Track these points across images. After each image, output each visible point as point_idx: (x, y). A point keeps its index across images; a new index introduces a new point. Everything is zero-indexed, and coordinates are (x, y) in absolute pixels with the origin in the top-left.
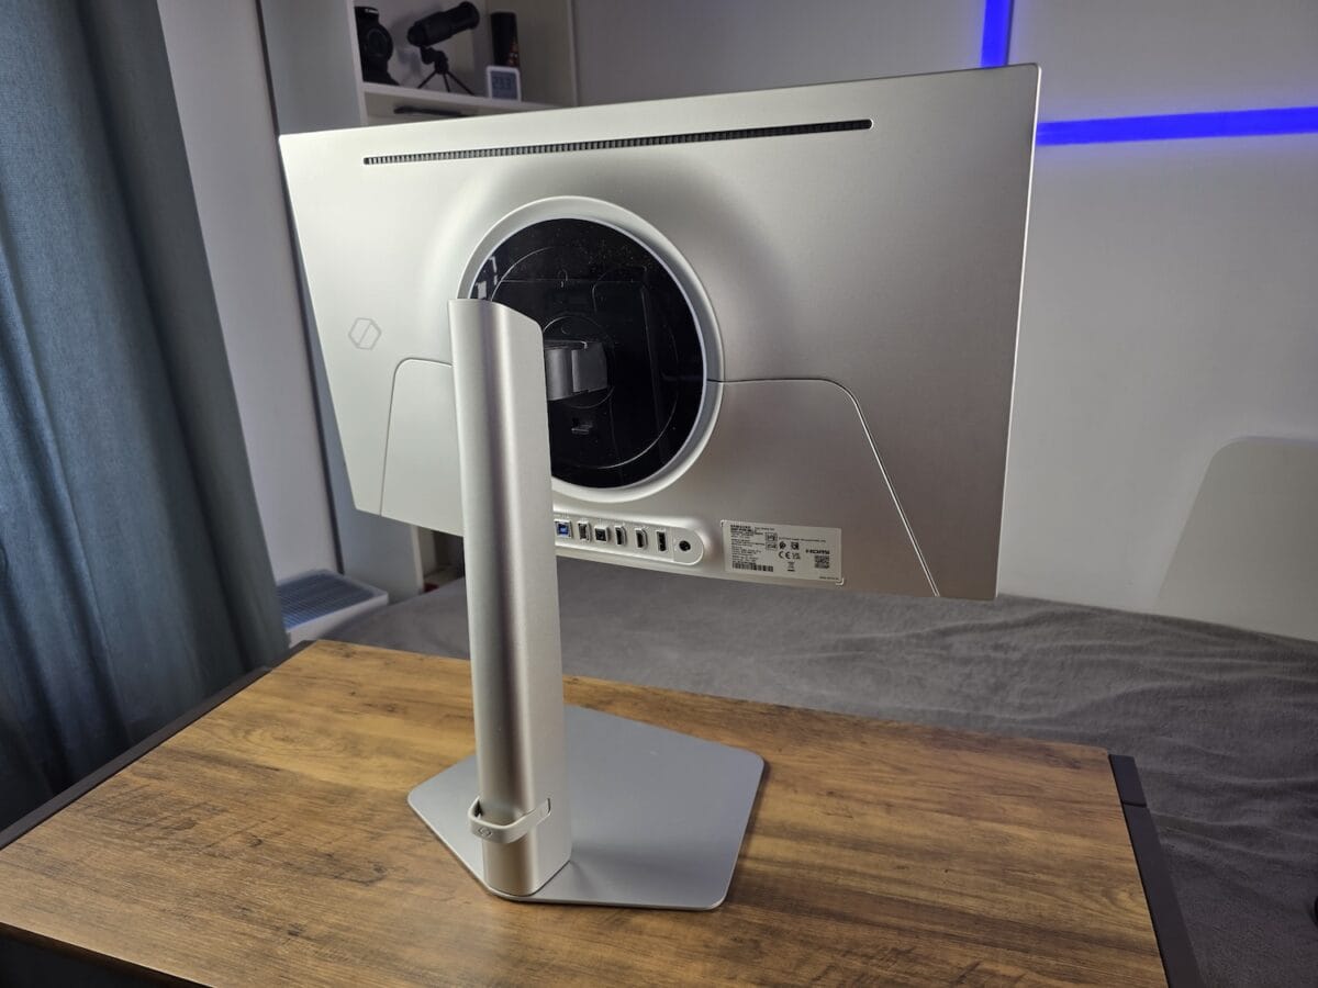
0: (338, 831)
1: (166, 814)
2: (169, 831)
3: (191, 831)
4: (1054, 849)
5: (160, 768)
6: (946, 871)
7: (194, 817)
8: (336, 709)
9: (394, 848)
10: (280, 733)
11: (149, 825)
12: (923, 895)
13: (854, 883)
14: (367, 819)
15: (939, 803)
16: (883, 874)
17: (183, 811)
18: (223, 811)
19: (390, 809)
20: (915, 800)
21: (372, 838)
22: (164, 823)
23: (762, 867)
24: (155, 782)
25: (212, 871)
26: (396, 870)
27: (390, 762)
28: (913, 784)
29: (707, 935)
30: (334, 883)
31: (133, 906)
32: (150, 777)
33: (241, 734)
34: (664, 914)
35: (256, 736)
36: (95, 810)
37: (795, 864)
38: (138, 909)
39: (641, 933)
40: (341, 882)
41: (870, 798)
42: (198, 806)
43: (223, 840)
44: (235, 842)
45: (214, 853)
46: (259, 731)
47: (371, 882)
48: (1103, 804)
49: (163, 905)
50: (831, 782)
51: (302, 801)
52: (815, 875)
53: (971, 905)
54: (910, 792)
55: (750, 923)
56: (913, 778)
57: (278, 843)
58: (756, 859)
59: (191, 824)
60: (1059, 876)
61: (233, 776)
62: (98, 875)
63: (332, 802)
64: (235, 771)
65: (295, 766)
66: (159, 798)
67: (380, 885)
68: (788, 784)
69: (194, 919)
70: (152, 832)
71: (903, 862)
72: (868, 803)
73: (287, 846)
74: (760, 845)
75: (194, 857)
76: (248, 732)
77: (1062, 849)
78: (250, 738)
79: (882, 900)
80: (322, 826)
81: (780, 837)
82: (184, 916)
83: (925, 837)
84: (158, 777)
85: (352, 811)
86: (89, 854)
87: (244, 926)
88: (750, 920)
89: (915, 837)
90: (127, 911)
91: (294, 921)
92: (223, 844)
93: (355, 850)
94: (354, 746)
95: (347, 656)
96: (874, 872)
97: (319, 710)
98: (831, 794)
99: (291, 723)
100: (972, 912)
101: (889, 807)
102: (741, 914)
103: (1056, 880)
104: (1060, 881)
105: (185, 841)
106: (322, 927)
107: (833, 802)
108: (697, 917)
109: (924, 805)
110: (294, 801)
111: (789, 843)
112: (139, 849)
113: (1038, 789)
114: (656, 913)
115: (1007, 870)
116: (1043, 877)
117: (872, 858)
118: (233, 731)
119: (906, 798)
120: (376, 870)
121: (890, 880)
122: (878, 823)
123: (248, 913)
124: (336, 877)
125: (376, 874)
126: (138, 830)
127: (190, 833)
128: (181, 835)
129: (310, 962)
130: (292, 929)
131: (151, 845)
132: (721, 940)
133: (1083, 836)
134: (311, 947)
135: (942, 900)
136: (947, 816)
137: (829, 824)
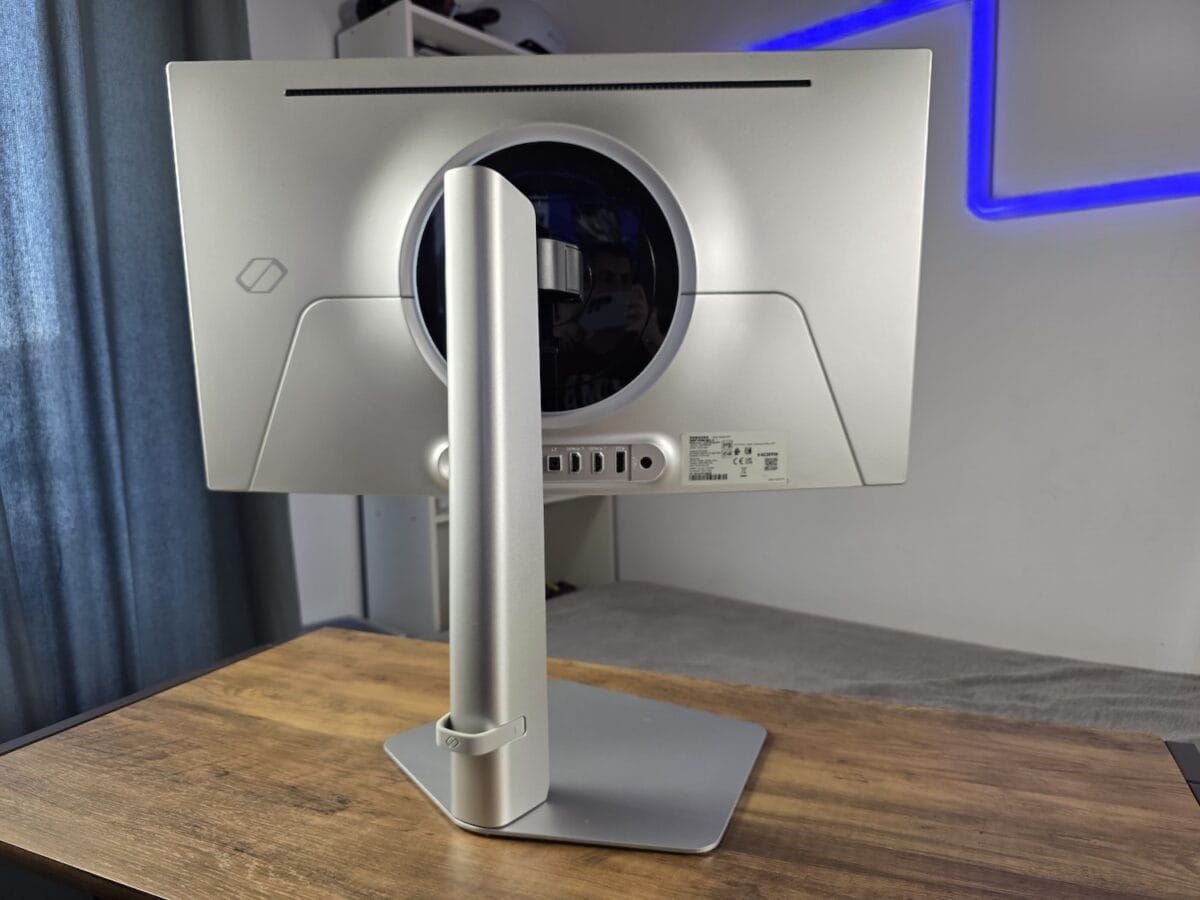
0: (307, 769)
1: (141, 747)
2: (140, 760)
3: (161, 761)
4: (1111, 819)
5: (148, 713)
6: (981, 833)
7: (167, 751)
8: (329, 676)
9: (361, 785)
10: (271, 691)
11: (122, 755)
12: (954, 853)
13: (870, 839)
14: (338, 761)
15: (969, 774)
16: (904, 832)
17: (159, 745)
18: (199, 747)
19: (363, 753)
20: (938, 770)
21: (340, 776)
22: (138, 754)
23: (763, 820)
24: (139, 723)
25: (172, 793)
26: (358, 802)
27: (374, 718)
28: (936, 757)
29: (694, 876)
30: (293, 811)
31: (85, 817)
32: (136, 718)
33: (232, 692)
34: (645, 854)
35: (246, 693)
36: (75, 740)
37: (800, 819)
38: (88, 820)
39: (619, 871)
40: (301, 810)
41: (887, 766)
42: (175, 742)
43: (191, 770)
44: (202, 772)
45: (177, 779)
46: (249, 690)
47: (333, 811)
48: (1164, 781)
49: (115, 818)
50: (842, 752)
51: (277, 743)
52: (824, 830)
53: (1013, 865)
54: (934, 764)
55: (747, 869)
56: (937, 752)
57: (246, 776)
58: (755, 813)
59: (163, 756)
60: (1120, 843)
61: (215, 722)
62: (60, 791)
63: (307, 746)
64: (219, 718)
65: (278, 717)
66: (139, 735)
67: (339, 814)
68: (792, 752)
69: (142, 831)
70: (123, 760)
71: (927, 822)
72: (885, 771)
73: (253, 778)
74: (759, 801)
75: (159, 782)
76: (238, 690)
77: (1122, 819)
78: (241, 695)
79: (903, 856)
80: (293, 764)
81: (784, 795)
82: (132, 829)
83: (954, 802)
84: (144, 719)
85: (325, 754)
86: (56, 774)
87: (192, 841)
88: (746, 865)
89: (940, 802)
90: (78, 821)
91: (242, 840)
92: (189, 773)
93: (321, 784)
94: (340, 705)
95: (350, 639)
96: (893, 830)
97: (313, 677)
98: (842, 761)
99: (282, 685)
100: (1015, 871)
101: (909, 776)
102: (735, 859)
103: (1116, 846)
104: (1123, 847)
105: (152, 769)
106: (270, 846)
107: (845, 769)
108: (685, 860)
109: (948, 775)
110: (269, 743)
111: (793, 801)
112: (106, 772)
113: (1083, 765)
114: (638, 854)
115: (1055, 835)
116: (1099, 843)
117: (891, 818)
118: (226, 689)
119: (930, 769)
120: (340, 802)
121: (913, 838)
122: (896, 788)
123: (198, 830)
124: (295, 806)
125: (340, 805)
126: (111, 758)
127: (160, 763)
128: (150, 763)
129: (250, 875)
130: (239, 847)
131: (119, 770)
132: (711, 883)
133: (1145, 808)
134: (255, 863)
135: (977, 858)
136: (977, 785)
137: (839, 787)
